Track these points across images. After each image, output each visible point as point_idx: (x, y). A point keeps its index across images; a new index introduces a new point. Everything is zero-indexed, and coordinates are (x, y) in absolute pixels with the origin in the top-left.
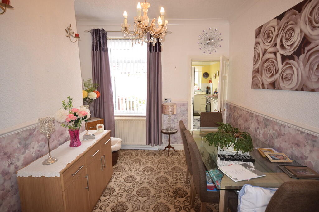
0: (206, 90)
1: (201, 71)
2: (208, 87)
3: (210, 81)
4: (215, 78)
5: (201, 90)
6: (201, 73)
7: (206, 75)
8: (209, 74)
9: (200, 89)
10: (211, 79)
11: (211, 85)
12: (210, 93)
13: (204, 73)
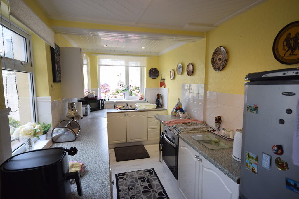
0: (155, 99)
1: (145, 65)
2: (158, 94)
3: (162, 84)
4: (174, 78)
5: (146, 100)
6: (145, 68)
7: (154, 73)
8: (158, 72)
9: (145, 98)
10: (164, 80)
11: (164, 91)
12: (162, 106)
13: (150, 70)
